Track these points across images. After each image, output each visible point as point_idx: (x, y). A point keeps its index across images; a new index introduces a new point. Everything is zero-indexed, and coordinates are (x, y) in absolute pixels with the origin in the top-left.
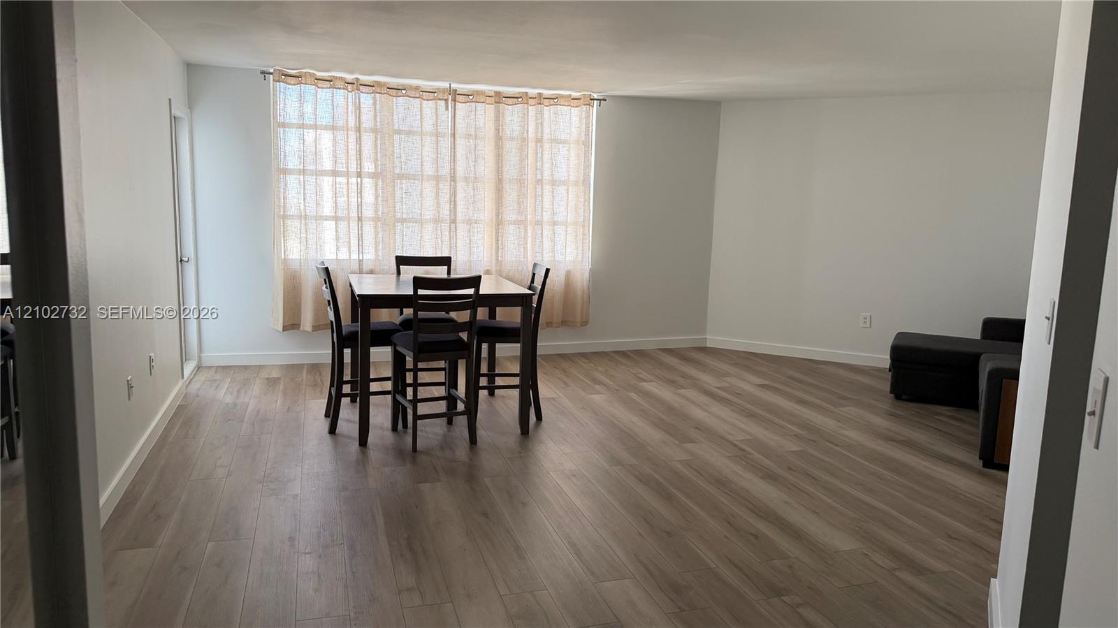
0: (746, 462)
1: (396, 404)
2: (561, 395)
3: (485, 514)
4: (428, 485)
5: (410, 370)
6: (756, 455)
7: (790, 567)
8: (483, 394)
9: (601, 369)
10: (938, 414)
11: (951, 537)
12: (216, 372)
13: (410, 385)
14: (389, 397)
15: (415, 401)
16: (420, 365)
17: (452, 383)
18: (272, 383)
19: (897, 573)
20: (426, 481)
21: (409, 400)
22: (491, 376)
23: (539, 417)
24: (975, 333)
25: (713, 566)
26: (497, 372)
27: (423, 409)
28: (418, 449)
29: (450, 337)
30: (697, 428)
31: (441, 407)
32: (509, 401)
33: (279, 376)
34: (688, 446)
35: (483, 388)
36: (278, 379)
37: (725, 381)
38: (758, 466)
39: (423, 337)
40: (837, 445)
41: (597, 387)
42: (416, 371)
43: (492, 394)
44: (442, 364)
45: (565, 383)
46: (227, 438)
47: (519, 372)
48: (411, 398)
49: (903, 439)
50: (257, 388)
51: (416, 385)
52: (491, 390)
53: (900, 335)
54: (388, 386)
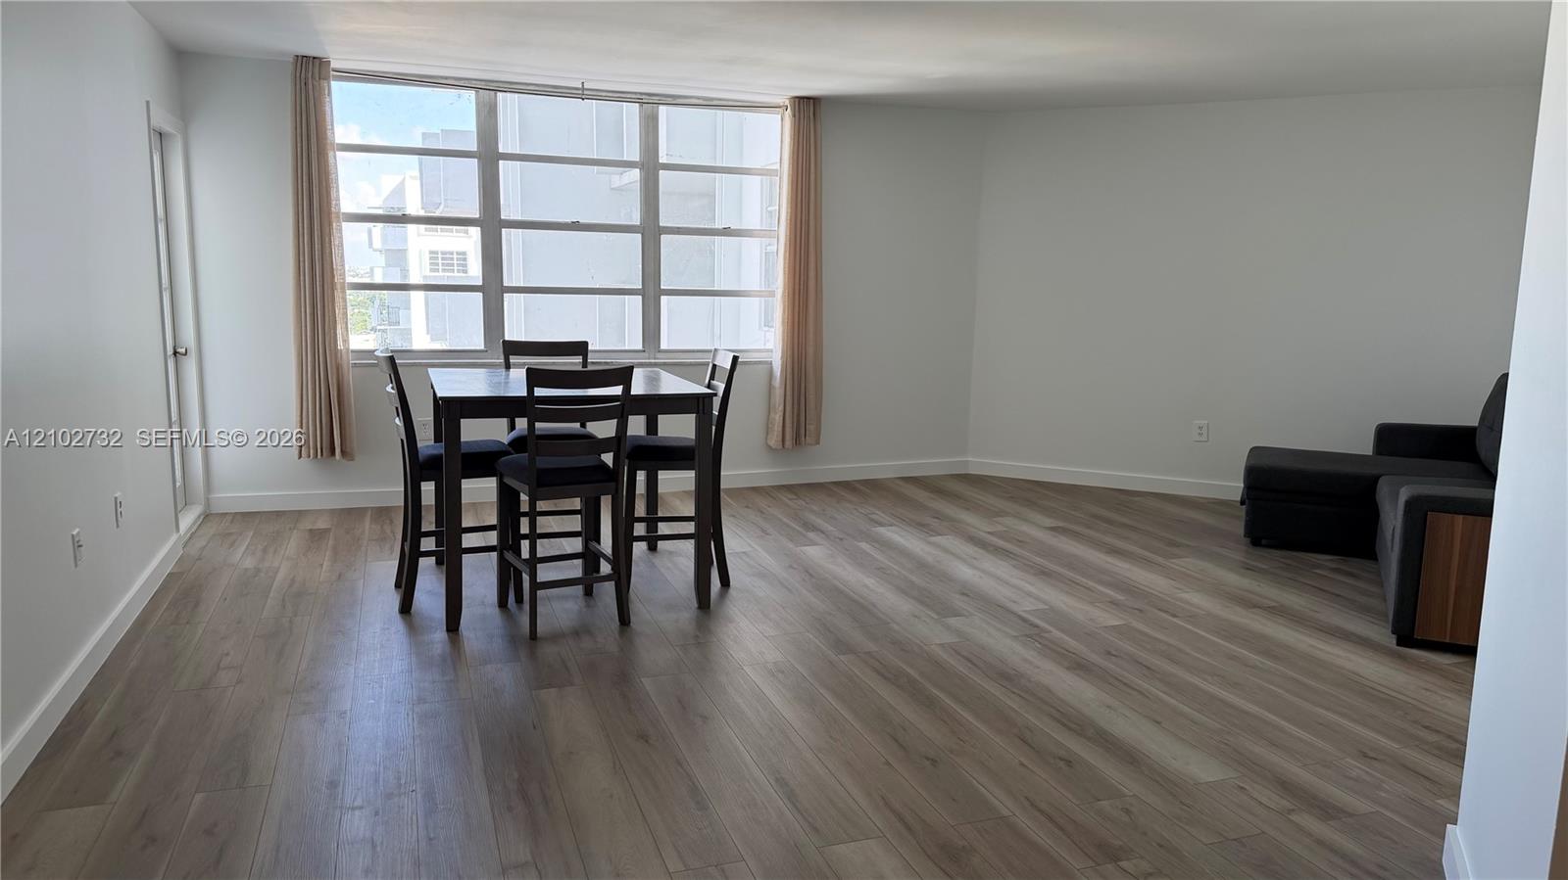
0: (1040, 643)
1: (504, 567)
2: (756, 547)
3: (643, 737)
4: (553, 691)
5: (525, 514)
6: (1057, 634)
7: (1127, 812)
8: (639, 548)
9: (815, 508)
10: (1319, 567)
11: (1365, 756)
12: (232, 522)
13: (525, 537)
14: (494, 555)
15: (534, 561)
16: (542, 506)
17: (591, 532)
18: (316, 536)
19: (1294, 817)
20: (550, 686)
21: (524, 560)
22: (652, 521)
23: (725, 582)
24: (1365, 446)
25: (1005, 812)
26: (660, 515)
27: (545, 573)
28: (538, 635)
29: (586, 461)
30: (963, 594)
31: (574, 570)
32: (680, 558)
33: (329, 527)
34: (952, 621)
35: (640, 539)
36: (326, 531)
37: (1000, 524)
38: (1059, 649)
39: (545, 462)
40: (1174, 616)
41: (811, 535)
42: (533, 515)
43: (653, 548)
44: (576, 503)
45: (763, 531)
46: (239, 622)
47: (693, 515)
48: (528, 556)
49: (1274, 604)
50: (293, 544)
51: (534, 537)
52: (652, 541)
53: (1255, 451)
54: (492, 538)
